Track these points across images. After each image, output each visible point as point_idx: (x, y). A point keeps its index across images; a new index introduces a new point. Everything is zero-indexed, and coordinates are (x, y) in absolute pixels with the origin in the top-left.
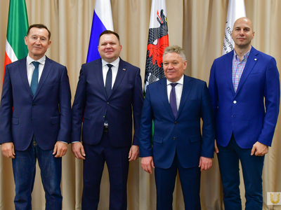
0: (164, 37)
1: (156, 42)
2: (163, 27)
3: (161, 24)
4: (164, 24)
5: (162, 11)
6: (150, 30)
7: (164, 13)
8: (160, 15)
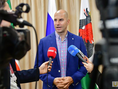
0: (89, 25)
1: (84, 28)
2: (88, 18)
3: (87, 17)
4: (88, 16)
5: (87, 9)
6: (80, 21)
7: (88, 10)
8: (85, 11)
